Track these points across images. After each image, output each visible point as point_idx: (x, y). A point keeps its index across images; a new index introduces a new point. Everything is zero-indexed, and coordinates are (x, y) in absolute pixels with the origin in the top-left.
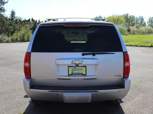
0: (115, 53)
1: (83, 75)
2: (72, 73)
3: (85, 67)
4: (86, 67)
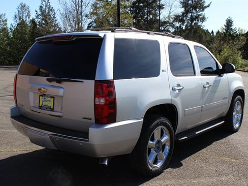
0: (82, 82)
1: (50, 108)
2: (42, 105)
3: (52, 99)
4: (54, 98)
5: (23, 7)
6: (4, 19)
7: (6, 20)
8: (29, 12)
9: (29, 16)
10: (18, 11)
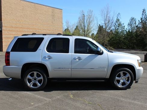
5: (133, 19)
6: (123, 26)
7: (124, 26)
8: (136, 21)
9: (135, 23)
10: (130, 21)
